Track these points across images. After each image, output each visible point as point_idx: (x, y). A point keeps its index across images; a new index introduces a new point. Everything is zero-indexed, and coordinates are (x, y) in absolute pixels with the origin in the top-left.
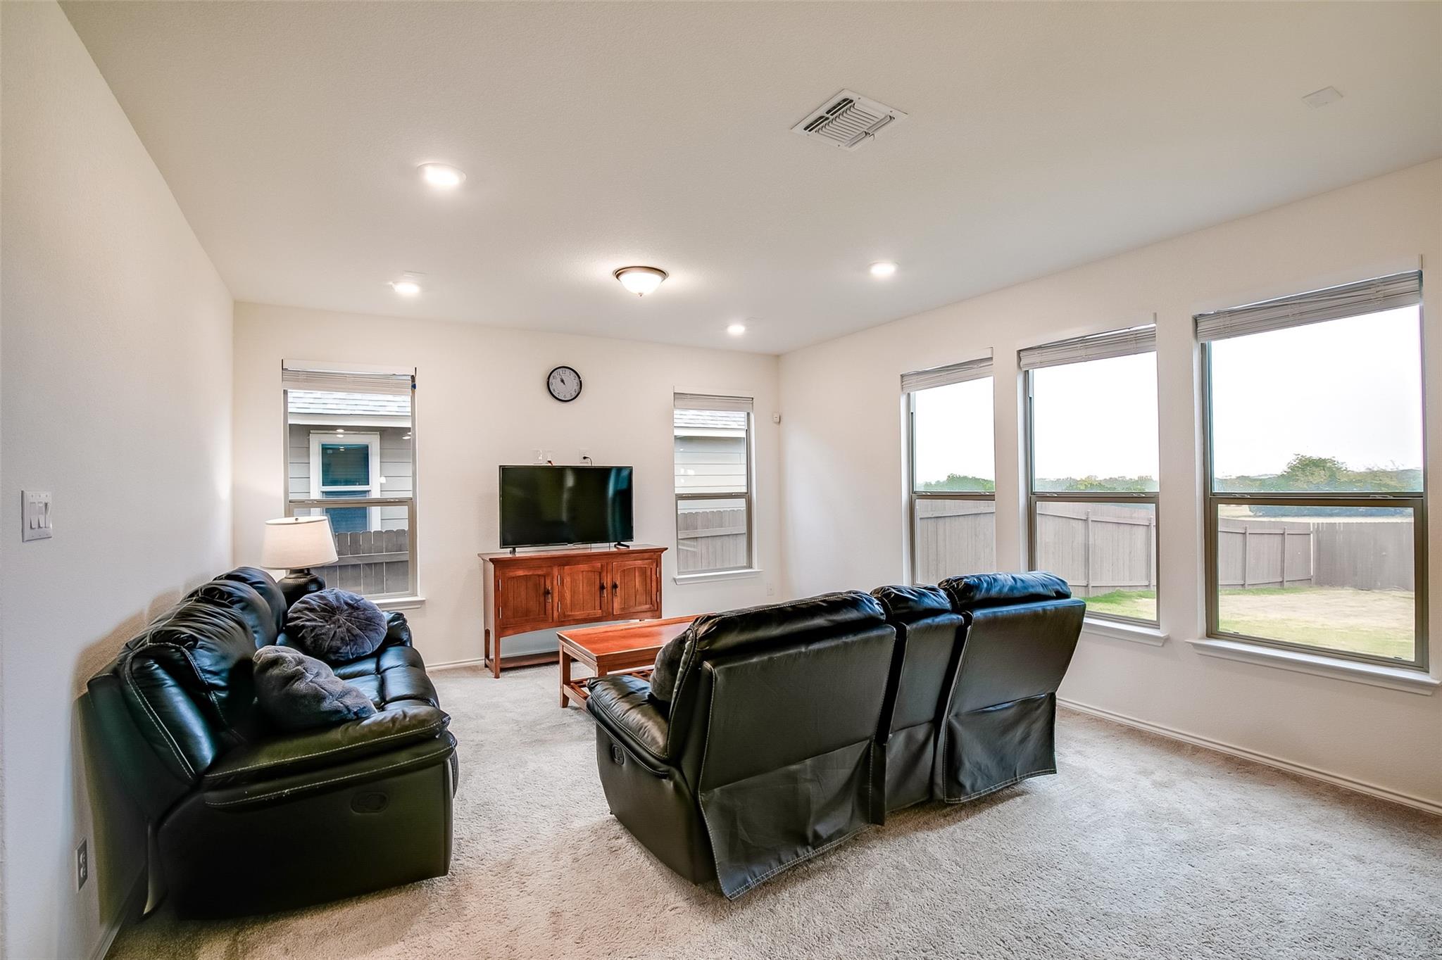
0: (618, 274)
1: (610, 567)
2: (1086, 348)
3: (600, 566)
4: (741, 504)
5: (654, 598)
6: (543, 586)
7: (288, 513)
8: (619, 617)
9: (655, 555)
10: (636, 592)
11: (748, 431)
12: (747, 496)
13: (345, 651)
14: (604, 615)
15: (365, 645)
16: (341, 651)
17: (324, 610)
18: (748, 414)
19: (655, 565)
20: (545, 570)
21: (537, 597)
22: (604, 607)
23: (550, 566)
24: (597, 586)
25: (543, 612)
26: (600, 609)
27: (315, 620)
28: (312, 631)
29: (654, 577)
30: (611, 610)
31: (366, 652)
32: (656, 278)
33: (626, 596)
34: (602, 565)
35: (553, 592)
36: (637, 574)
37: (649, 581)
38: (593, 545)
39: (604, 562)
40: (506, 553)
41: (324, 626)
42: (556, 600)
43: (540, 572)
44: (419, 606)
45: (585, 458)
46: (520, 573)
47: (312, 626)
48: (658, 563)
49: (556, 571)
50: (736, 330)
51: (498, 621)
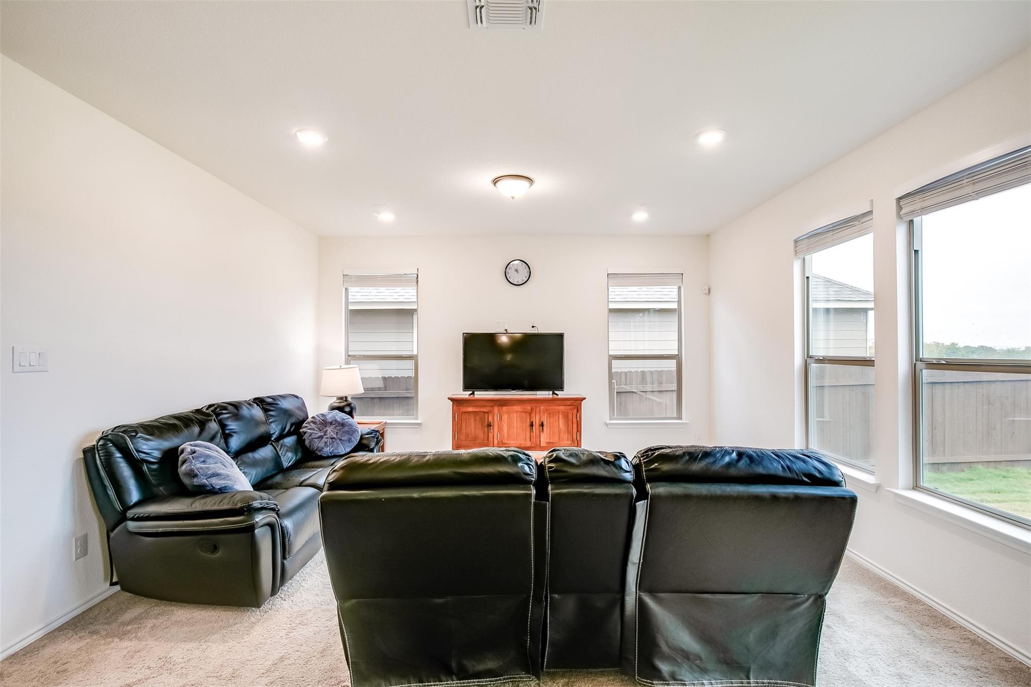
0: (495, 182)
1: (538, 410)
2: (974, 184)
3: (530, 409)
4: (672, 365)
5: (575, 437)
6: (487, 421)
7: (347, 363)
8: (545, 449)
9: (576, 403)
10: (560, 431)
11: (679, 302)
12: (677, 358)
13: (326, 450)
14: (533, 446)
15: (339, 448)
16: (323, 450)
17: (322, 424)
18: (680, 288)
19: (575, 410)
20: (488, 408)
21: (482, 427)
22: (534, 440)
23: (492, 406)
24: (528, 423)
25: (486, 439)
26: (530, 441)
27: (314, 429)
28: (310, 436)
29: (575, 420)
30: (538, 442)
31: (339, 453)
32: (524, 183)
33: (551, 433)
34: (531, 408)
35: (494, 425)
36: (560, 416)
37: (570, 423)
38: (538, 392)
39: (533, 405)
40: (466, 395)
41: (317, 433)
42: (496, 431)
43: (485, 410)
44: (417, 427)
45: (533, 327)
46: (471, 409)
47: (311, 433)
48: (579, 409)
49: (496, 409)
50: (640, 216)
51: (455, 443)
